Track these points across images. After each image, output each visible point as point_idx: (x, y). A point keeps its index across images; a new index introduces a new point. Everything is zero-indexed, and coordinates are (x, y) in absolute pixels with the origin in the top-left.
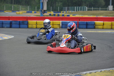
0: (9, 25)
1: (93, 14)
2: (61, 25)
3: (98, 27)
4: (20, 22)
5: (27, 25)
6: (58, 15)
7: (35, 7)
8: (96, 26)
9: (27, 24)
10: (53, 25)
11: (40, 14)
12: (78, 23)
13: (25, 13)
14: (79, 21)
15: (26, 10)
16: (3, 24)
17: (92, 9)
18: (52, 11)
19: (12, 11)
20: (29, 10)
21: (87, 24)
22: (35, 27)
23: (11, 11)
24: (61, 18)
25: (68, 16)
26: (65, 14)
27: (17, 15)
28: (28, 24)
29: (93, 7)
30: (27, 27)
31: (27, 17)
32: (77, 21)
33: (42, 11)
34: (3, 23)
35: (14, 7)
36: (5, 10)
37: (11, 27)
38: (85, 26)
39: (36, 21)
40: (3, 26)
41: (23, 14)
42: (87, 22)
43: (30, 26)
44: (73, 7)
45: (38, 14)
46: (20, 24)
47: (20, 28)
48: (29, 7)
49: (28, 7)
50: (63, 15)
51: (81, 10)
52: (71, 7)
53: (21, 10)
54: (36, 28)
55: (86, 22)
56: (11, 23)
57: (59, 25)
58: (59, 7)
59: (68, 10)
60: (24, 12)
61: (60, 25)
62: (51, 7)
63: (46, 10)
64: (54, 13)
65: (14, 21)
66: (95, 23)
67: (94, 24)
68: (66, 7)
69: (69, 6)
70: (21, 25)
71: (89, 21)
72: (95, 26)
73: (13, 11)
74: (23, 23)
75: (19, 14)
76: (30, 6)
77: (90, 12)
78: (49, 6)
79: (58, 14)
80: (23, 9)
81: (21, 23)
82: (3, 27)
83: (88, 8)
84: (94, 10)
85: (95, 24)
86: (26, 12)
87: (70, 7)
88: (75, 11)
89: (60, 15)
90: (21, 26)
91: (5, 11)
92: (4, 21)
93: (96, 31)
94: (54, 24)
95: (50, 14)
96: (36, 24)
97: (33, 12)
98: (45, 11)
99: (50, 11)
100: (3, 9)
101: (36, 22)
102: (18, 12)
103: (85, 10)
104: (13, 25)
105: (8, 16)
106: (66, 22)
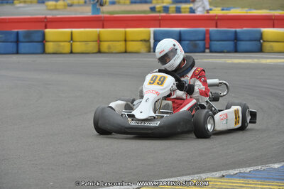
2: (152, 41)
3: (271, 47)
4: (17, 33)
5: (40, 45)
8: (265, 44)
9: (40, 39)
10: (125, 41)
12: (207, 36)
14: (217, 27)
21: (236, 38)
22: (68, 50)
24: (155, 20)
28: (43, 40)
30: (40, 51)
31: (45, 18)
32: (204, 29)
38: (231, 44)
39: (69, 30)
42: (238, 30)
43: (50, 47)
47: (17, 53)
54: (71, 52)
55: (234, 29)
57: (145, 41)
61: (148, 41)
65: (2, 33)
66: (261, 34)
67: (258, 36)
70: (21, 45)
71: (245, 29)
72: (261, 45)
74: (28, 35)
79: (177, 8)
81: (21, 38)
85: (261, 38)
94: (129, 38)
96: (72, 39)
101: (72, 33)
106: (168, 33)
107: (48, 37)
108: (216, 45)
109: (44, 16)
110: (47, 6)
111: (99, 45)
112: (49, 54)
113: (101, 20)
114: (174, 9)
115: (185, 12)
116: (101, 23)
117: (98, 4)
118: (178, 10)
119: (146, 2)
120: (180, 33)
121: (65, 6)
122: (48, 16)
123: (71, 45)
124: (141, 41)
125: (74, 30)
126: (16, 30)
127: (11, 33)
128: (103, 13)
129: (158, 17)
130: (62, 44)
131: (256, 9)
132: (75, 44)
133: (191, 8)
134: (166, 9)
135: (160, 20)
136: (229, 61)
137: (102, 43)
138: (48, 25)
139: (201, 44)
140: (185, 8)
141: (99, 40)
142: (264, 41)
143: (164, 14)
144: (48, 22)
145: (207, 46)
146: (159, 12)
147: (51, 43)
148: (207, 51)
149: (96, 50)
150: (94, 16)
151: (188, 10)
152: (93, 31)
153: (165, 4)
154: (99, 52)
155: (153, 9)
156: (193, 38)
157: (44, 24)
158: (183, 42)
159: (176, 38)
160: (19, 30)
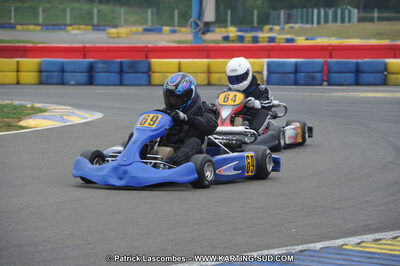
0: (83, 77)
1: (378, 35)
2: (265, 73)
3: (397, 79)
4: (121, 63)
5: (146, 76)
6: (255, 40)
7: (173, 12)
8: (392, 78)
9: (146, 70)
11: (190, 37)
12: (325, 67)
13: (137, 33)
14: (331, 57)
15: (141, 24)
16: (63, 71)
17: (376, 15)
18: (233, 24)
19: (93, 26)
20: (152, 24)
21: (358, 70)
23: (90, 27)
24: (263, 50)
25: (288, 40)
26: (280, 37)
27: (110, 40)
28: (149, 71)
29: (376, 10)
30: (146, 82)
31: (146, 47)
32: (321, 60)
33: (197, 25)
34: (66, 68)
35: (99, 12)
36: (71, 25)
37: (91, 82)
38: (351, 77)
39: (176, 60)
40: (62, 78)
41: (131, 36)
42: (360, 61)
43: (156, 78)
44: (305, 10)
45: (185, 36)
46: (121, 72)
47: (121, 84)
48: (152, 12)
49: (150, 11)
50: (272, 40)
51: (335, 20)
52: (300, 10)
53: (123, 23)
55: (354, 60)
56: (91, 69)
57: (257, 72)
58: (256, 12)
59: (289, 20)
60: (134, 29)
61: (261, 73)
62: (229, 12)
63: (212, 23)
64: (239, 34)
65: (103, 63)
66: (386, 65)
67: (382, 67)
68: (282, 12)
69: (291, 6)
70: (125, 75)
71: (366, 60)
72: (386, 76)
73: (97, 28)
74: (133, 68)
75: (118, 37)
76: (155, 10)
77: (368, 26)
78: (222, 7)
79: (253, 37)
80: (132, 18)
81: (125, 68)
82: (63, 83)
83: (358, 13)
84: (380, 19)
85: (386, 70)
86: (140, 29)
87: (294, 11)
88: (312, 23)
89: (260, 40)
90: (127, 77)
91: (69, 28)
92: (68, 62)
93: (390, 95)
95: (225, 35)
97: (166, 29)
98: (207, 24)
99: (226, 27)
100: (62, 22)
101: (180, 64)
102: (113, 31)
103: (349, 21)
104: (99, 77)
105: (81, 45)
106: (283, 64)
107: (154, 68)
108: (336, 77)
109: (144, 45)
111: (209, 77)
112: (155, 85)
120: (296, 64)
122: (149, 46)
125: (182, 60)
126: (119, 60)
127: (114, 63)
135: (269, 50)
137: (212, 75)
139: (319, 75)
141: (209, 72)
142: (389, 73)
144: (148, 51)
145: (325, 78)
147: (158, 74)
148: (325, 83)
149: (205, 82)
152: (202, 62)
154: (209, 84)
158: (299, 75)
159: (292, 69)
160: (123, 60)
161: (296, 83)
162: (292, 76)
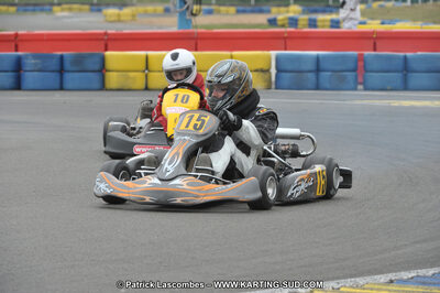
0: (7, 78)
2: (273, 71)
4: (62, 57)
5: (97, 77)
9: (97, 67)
12: (361, 64)
14: (375, 49)
21: (406, 68)
22: (140, 84)
24: (278, 38)
28: (102, 69)
30: (98, 85)
31: (105, 34)
32: (356, 53)
37: (18, 86)
39: (143, 53)
42: (408, 54)
43: (113, 79)
54: (147, 89)
55: (402, 54)
56: (19, 66)
57: (262, 71)
61: (267, 71)
65: (35, 57)
70: (68, 77)
71: (419, 53)
74: (80, 64)
79: (310, 20)
81: (67, 66)
96: (147, 68)
101: (147, 57)
104: (29, 78)
105: (12, 33)
106: (299, 58)
107: (110, 64)
108: (374, 78)
109: (102, 31)
110: (105, 16)
112: (111, 90)
113: (193, 39)
114: (306, 23)
115: (323, 27)
116: (193, 43)
117: (188, 13)
118: (313, 23)
119: (261, 11)
120: (318, 59)
121: (133, 16)
122: (109, 31)
123: (146, 76)
124: (256, 71)
125: (150, 53)
126: (60, 53)
127: (52, 57)
128: (196, 27)
129: (283, 33)
130: (132, 74)
131: (435, 23)
132: (151, 75)
133: (332, 21)
134: (293, 22)
135: (285, 38)
136: (396, 103)
138: (110, 44)
139: (350, 75)
140: (324, 21)
143: (292, 29)
144: (108, 40)
145: (360, 80)
146: (283, 26)
147: (115, 74)
148: (360, 87)
150: (181, 31)
151: (328, 23)
153: (291, 15)
155: (273, 22)
156: (338, 68)
157: (102, 44)
158: (322, 74)
159: (311, 66)
160: (64, 53)
161: (317, 87)
162: (311, 76)
